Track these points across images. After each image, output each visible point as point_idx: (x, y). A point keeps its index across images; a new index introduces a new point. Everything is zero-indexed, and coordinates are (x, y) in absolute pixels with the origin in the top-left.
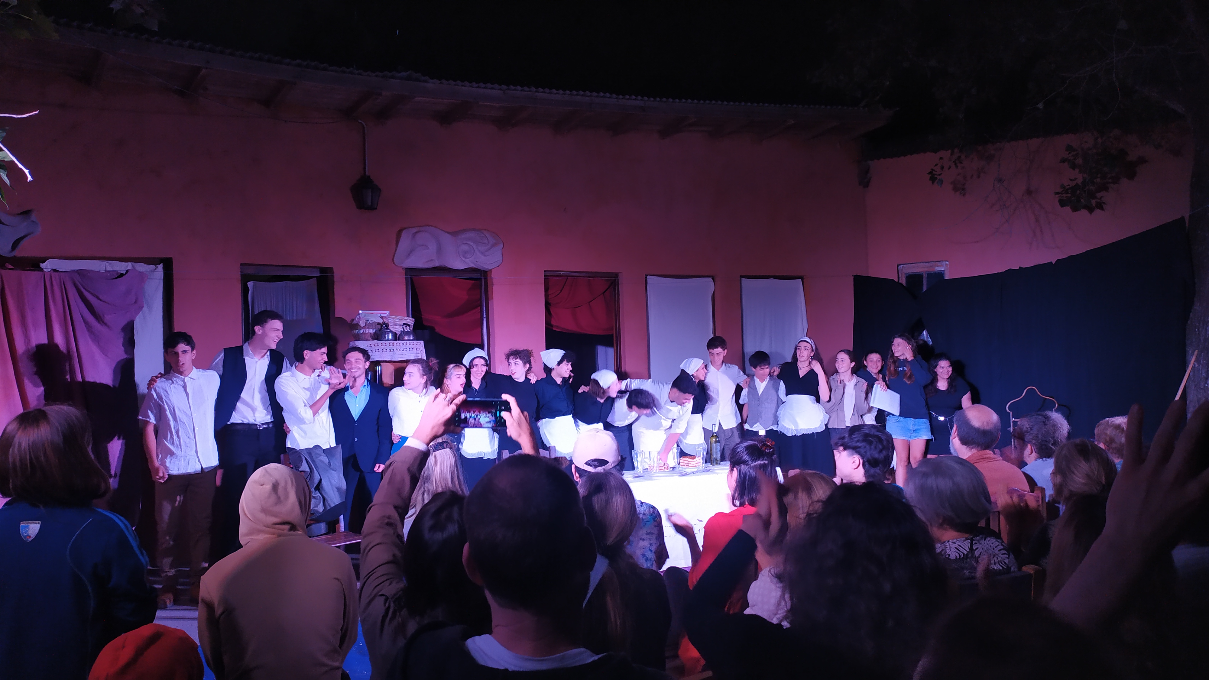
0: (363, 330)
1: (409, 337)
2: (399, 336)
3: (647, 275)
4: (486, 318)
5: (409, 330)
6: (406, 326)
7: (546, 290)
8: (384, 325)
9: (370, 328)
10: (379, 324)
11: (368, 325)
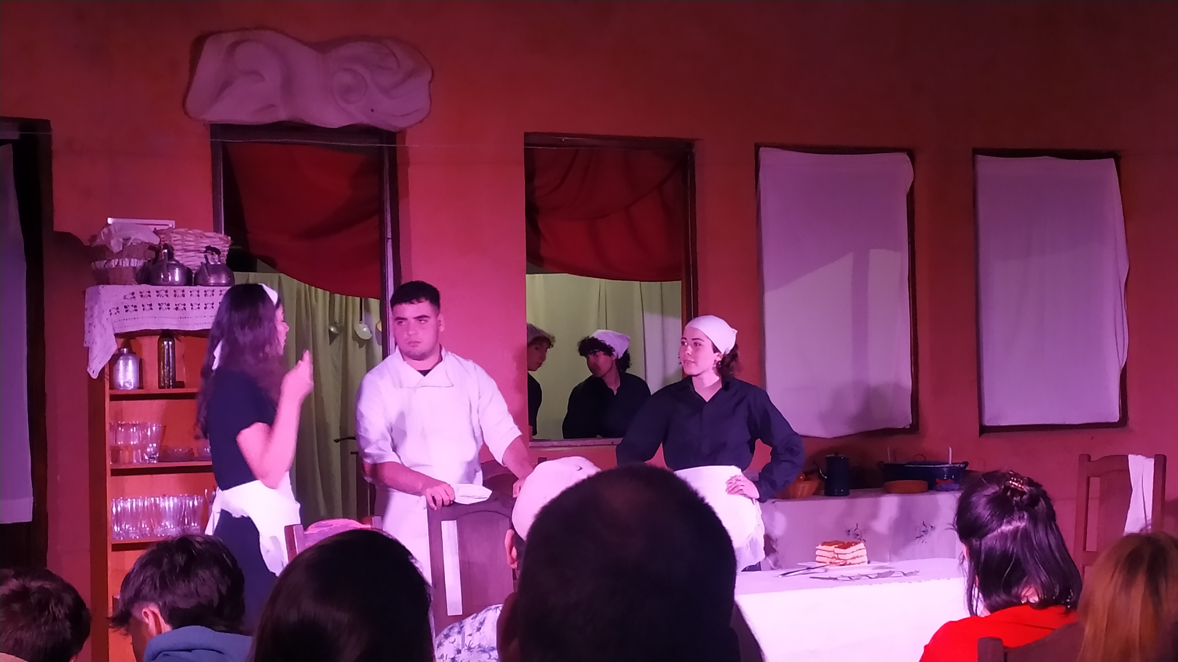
0: (117, 260)
1: (219, 277)
2: (196, 274)
3: (757, 147)
4: (392, 238)
5: (219, 263)
6: (212, 254)
7: (529, 178)
8: (164, 249)
9: (132, 257)
10: (152, 247)
11: (127, 251)
